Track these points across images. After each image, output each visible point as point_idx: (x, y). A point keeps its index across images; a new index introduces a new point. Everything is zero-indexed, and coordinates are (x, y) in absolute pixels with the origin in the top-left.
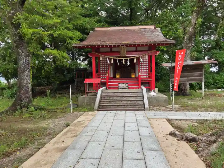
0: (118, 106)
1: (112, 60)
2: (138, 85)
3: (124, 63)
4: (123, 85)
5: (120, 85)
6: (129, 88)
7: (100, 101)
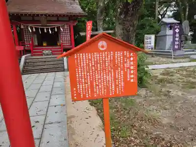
0: (41, 69)
1: (34, 29)
2: (61, 51)
3: (45, 31)
4: (47, 52)
5: (44, 52)
6: (53, 54)
7: (24, 67)
